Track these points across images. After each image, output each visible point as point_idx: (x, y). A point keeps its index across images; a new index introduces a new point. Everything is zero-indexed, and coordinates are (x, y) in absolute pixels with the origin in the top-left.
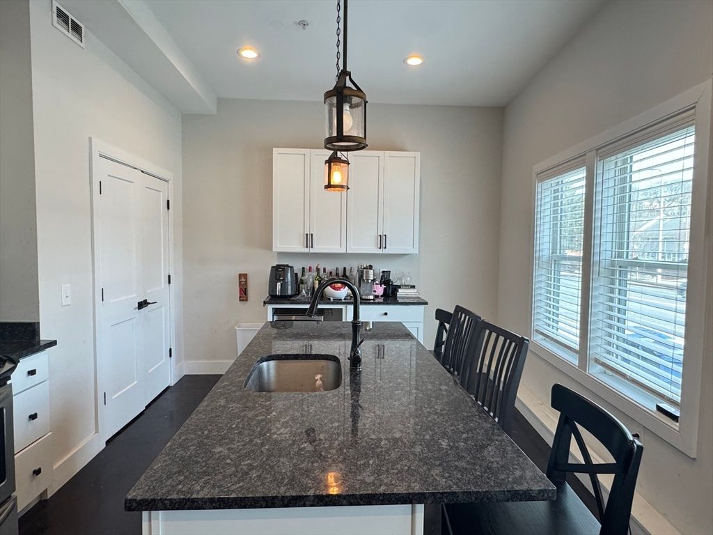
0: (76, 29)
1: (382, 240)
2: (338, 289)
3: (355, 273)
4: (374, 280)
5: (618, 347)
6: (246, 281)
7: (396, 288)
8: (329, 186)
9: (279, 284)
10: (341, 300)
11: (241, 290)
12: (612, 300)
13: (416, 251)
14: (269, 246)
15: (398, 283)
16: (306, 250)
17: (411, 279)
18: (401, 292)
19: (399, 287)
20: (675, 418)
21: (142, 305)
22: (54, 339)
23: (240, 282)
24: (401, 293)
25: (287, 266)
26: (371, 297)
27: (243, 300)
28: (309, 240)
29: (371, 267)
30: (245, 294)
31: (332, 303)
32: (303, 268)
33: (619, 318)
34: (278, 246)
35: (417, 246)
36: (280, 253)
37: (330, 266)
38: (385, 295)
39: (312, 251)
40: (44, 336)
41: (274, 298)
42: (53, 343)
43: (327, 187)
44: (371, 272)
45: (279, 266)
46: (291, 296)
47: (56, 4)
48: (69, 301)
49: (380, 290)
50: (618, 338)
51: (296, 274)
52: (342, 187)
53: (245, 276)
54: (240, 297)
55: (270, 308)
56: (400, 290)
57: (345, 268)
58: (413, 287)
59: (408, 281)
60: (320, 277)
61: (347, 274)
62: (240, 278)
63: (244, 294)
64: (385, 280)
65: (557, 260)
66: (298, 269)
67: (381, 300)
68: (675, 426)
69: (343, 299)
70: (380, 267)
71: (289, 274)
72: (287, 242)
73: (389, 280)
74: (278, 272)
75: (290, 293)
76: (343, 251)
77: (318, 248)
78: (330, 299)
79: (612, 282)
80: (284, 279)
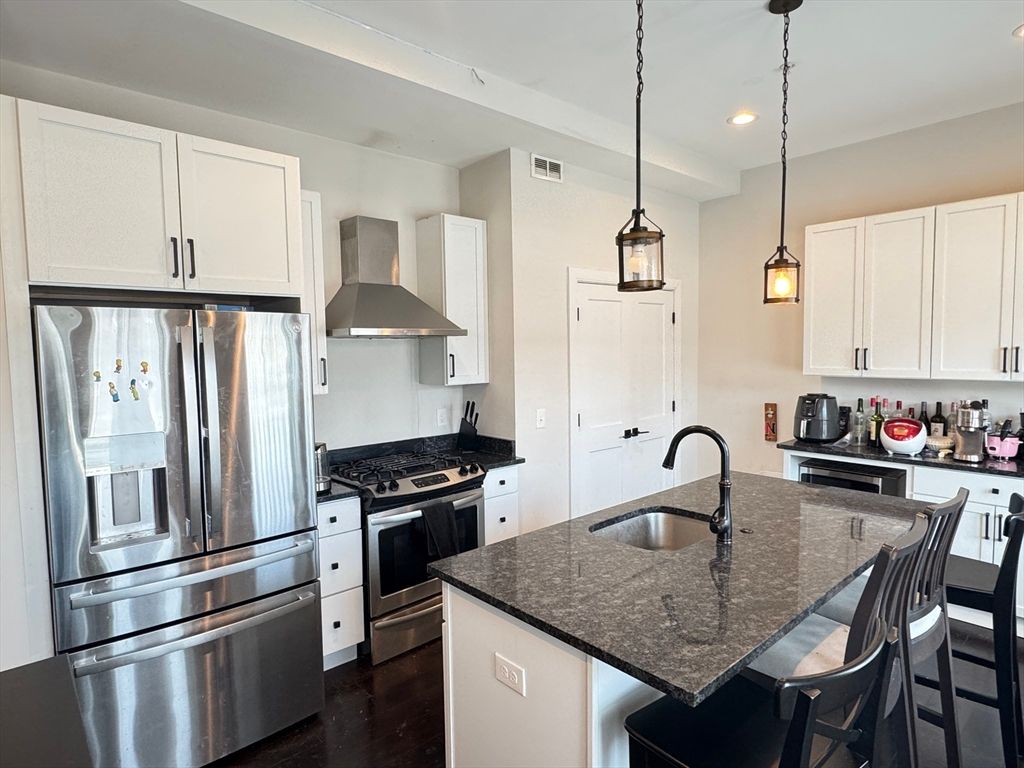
0: (555, 168)
1: (1010, 357)
6: (775, 414)
9: (805, 422)
10: (909, 456)
11: (767, 425)
16: (857, 374)
21: (631, 433)
22: (523, 457)
23: (766, 415)
25: (824, 395)
27: (770, 440)
28: (860, 357)
29: (979, 405)
30: (774, 429)
31: (894, 460)
32: (860, 400)
34: (812, 367)
37: (911, 400)
39: (865, 374)
40: (519, 454)
41: (801, 443)
42: (523, 461)
46: (827, 442)
47: (534, 156)
49: (1006, 447)
51: (849, 408)
53: (774, 407)
54: (766, 435)
55: (787, 455)
60: (880, 416)
62: (766, 409)
63: (772, 430)
69: (913, 454)
71: (825, 409)
72: (824, 361)
74: (809, 405)
75: (824, 436)
77: (875, 370)
78: (887, 453)
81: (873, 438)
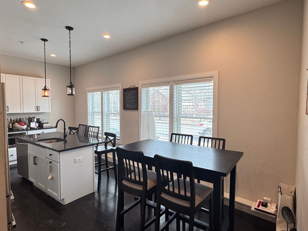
1: (38, 108)
2: (23, 126)
8: (45, 96)
12: (107, 121)
19: (43, 123)
20: (119, 140)
24: (44, 125)
29: (34, 117)
35: (50, 110)
38: (39, 126)
44: (35, 119)
49: (37, 125)
57: (20, 118)
58: (48, 123)
64: (38, 121)
65: (93, 113)
67: (37, 128)
68: (119, 141)
73: (40, 121)
76: (22, 112)
77: (10, 111)
78: (19, 130)
79: (107, 117)
81: (11, 128)
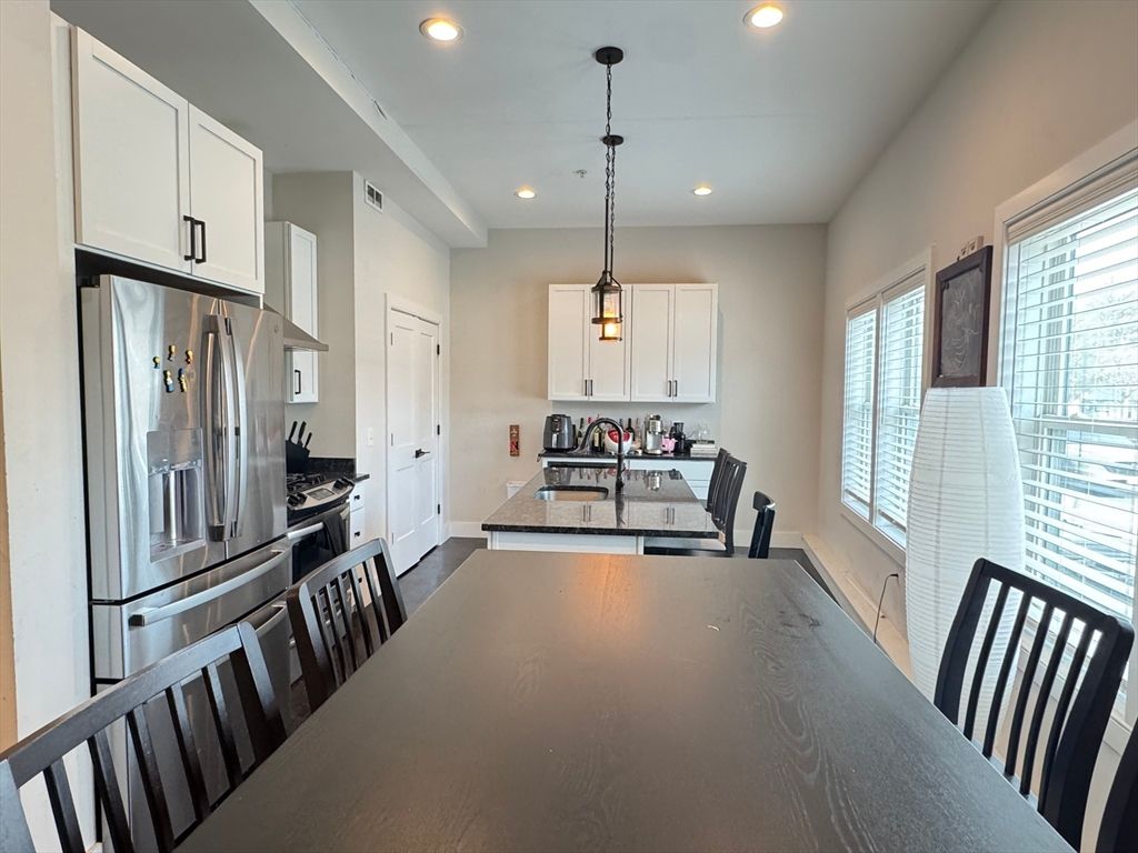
0: (378, 198)
1: (672, 388)
3: (642, 425)
4: (662, 433)
5: (1044, 560)
6: (518, 434)
7: (689, 444)
8: (603, 338)
9: (555, 435)
11: (512, 443)
13: (713, 399)
14: (543, 394)
15: (693, 438)
16: (586, 398)
17: (708, 431)
18: (695, 449)
19: (694, 442)
21: (419, 453)
22: (366, 473)
23: (511, 435)
25: (564, 416)
26: (659, 452)
27: (514, 455)
28: (588, 387)
29: (658, 418)
30: (517, 447)
31: (613, 457)
33: (1047, 508)
34: (555, 393)
35: (713, 394)
36: (557, 403)
38: (677, 450)
39: (592, 399)
40: (359, 471)
41: (549, 451)
42: (367, 477)
43: (601, 339)
44: (659, 423)
45: (554, 416)
46: (568, 450)
47: (367, 183)
48: (371, 443)
49: (670, 444)
50: (1045, 544)
51: (574, 426)
52: (615, 338)
53: (517, 427)
54: (512, 453)
55: (545, 462)
56: (694, 445)
57: (630, 420)
58: (709, 441)
59: (704, 434)
61: (633, 426)
62: (511, 430)
63: (515, 447)
64: (676, 433)
66: (575, 420)
67: (672, 455)
69: (626, 452)
70: (670, 419)
71: (566, 426)
72: (564, 389)
73: (681, 434)
74: (554, 423)
75: (566, 446)
76: (628, 400)
77: (598, 396)
80: (560, 431)
81: (597, 444)
